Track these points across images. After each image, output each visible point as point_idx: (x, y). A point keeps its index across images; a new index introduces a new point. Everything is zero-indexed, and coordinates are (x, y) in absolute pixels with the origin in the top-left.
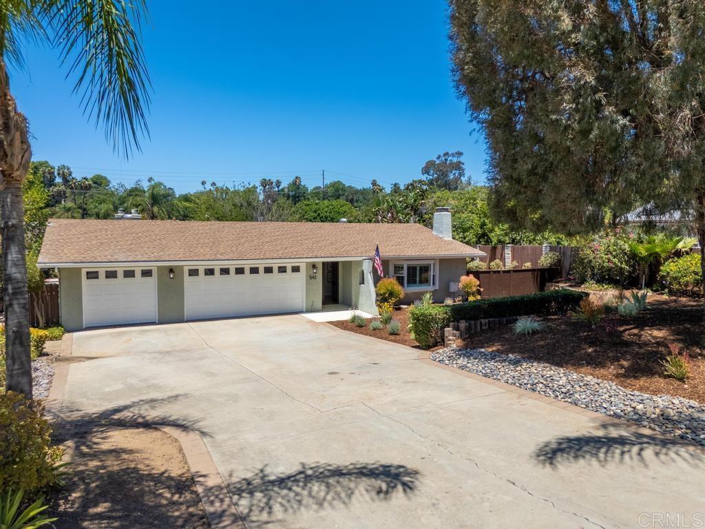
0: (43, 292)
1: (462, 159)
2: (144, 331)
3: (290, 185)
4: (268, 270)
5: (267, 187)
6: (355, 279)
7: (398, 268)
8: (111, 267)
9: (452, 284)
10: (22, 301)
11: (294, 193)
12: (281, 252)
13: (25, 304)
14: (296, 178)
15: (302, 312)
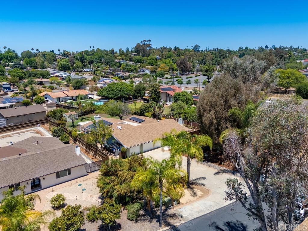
1: (151, 43)
15: (160, 147)
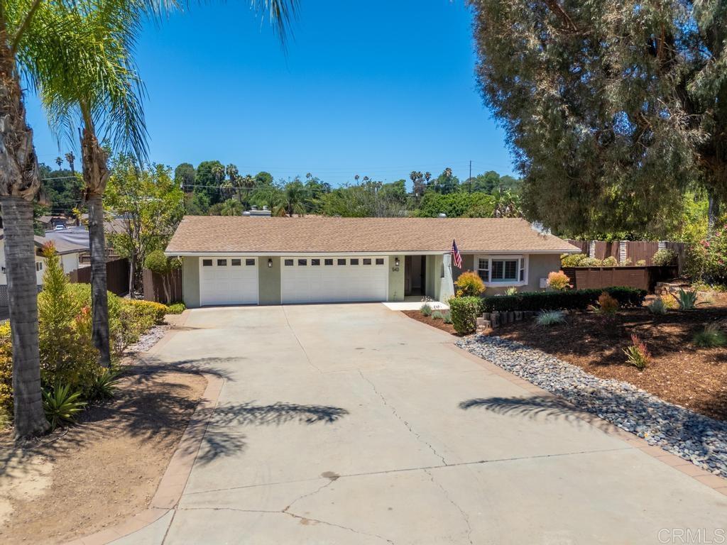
0: (170, 275)
2: (245, 310)
3: (440, 177)
4: (354, 262)
5: (417, 180)
6: (437, 274)
7: (483, 264)
8: (222, 256)
9: (542, 280)
10: (101, 276)
11: (444, 185)
12: (366, 246)
13: (103, 277)
14: (447, 169)
15: (385, 301)
